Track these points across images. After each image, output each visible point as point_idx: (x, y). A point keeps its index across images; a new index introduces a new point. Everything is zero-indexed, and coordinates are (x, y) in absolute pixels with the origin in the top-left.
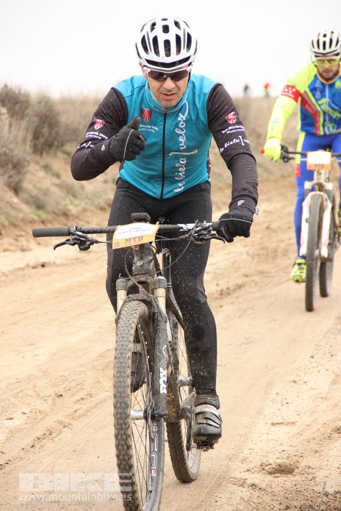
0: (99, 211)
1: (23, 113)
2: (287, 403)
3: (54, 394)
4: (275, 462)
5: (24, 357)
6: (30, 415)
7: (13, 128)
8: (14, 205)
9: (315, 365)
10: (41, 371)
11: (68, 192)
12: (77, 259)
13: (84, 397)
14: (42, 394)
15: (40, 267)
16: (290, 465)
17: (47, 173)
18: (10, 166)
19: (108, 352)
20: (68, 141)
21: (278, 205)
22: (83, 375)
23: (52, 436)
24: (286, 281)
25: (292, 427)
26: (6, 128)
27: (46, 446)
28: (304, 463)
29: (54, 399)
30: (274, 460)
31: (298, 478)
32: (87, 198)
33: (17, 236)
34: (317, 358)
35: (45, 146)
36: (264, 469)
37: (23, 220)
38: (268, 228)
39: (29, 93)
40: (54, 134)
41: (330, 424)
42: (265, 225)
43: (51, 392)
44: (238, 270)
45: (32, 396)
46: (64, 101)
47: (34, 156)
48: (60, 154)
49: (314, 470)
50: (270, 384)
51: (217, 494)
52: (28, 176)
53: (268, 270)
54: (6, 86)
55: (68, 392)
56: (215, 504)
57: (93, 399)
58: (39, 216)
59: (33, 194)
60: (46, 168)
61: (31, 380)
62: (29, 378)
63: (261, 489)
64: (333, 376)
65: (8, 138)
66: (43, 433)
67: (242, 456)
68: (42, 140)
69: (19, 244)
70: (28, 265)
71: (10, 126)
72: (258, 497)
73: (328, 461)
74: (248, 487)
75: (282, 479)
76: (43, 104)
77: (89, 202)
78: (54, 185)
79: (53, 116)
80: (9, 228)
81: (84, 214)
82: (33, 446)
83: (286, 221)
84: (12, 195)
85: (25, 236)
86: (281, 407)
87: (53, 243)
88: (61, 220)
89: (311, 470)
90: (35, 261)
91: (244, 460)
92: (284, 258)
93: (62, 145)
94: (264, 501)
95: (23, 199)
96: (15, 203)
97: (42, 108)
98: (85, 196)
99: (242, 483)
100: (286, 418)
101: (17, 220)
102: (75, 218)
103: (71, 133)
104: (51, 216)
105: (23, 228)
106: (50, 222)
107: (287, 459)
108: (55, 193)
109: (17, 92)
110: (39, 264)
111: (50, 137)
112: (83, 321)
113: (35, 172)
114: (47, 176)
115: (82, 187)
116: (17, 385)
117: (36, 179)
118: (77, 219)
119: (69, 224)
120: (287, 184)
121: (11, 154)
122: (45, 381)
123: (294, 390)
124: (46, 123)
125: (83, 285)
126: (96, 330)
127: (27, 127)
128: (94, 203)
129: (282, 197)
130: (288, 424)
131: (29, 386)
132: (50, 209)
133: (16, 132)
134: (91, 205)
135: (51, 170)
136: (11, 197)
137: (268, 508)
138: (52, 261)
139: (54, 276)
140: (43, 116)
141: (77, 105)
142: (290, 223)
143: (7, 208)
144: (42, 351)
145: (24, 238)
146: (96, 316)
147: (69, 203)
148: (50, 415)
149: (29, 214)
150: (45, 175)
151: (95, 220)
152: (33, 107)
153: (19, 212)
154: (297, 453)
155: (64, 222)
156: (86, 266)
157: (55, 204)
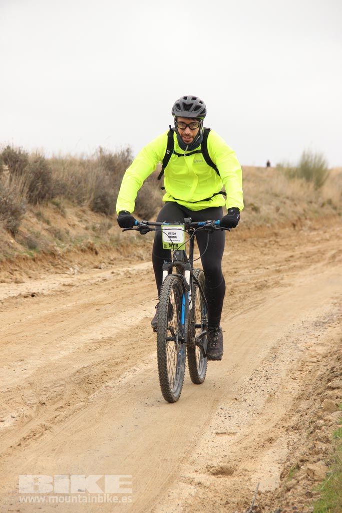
0: (80, 252)
1: (22, 170)
2: (229, 417)
3: (38, 402)
4: (218, 465)
5: (14, 371)
6: (18, 419)
7: (12, 183)
8: (11, 245)
9: (253, 386)
10: (28, 383)
11: (56, 236)
12: (61, 291)
13: (63, 406)
14: (29, 402)
15: (31, 296)
16: (230, 468)
17: (39, 220)
18: (9, 213)
19: (84, 369)
20: (58, 194)
22: (62, 388)
23: (35, 437)
25: (233, 437)
26: (8, 181)
27: (30, 445)
28: (241, 466)
29: (38, 406)
30: (217, 463)
31: (236, 479)
32: (71, 241)
33: (12, 270)
34: (255, 381)
35: (39, 198)
36: (209, 471)
37: (18, 257)
39: (27, 154)
40: (46, 188)
41: (264, 435)
43: (36, 400)
45: (20, 403)
46: (56, 161)
47: (29, 205)
48: (50, 205)
49: (250, 473)
50: (216, 401)
51: (169, 490)
52: (24, 221)
54: (8, 147)
55: (50, 401)
56: (167, 498)
57: (70, 407)
58: (31, 255)
59: (27, 236)
60: (39, 215)
61: (20, 390)
62: (19, 388)
63: (205, 487)
64: (267, 396)
65: (9, 190)
66: (28, 434)
67: (191, 459)
68: (36, 192)
69: (14, 277)
70: (20, 294)
71: (11, 180)
72: (203, 493)
73: (261, 465)
74: (196, 485)
75: (223, 480)
76: (38, 163)
77: (72, 244)
78: (45, 229)
79: (46, 173)
80: (6, 263)
81: (68, 254)
82: (19, 445)
83: (233, 267)
84: (10, 237)
85: (18, 271)
86: (225, 420)
87: (42, 277)
88: (49, 259)
89: (247, 472)
90: (27, 291)
91: (193, 463)
92: (230, 297)
93: (52, 197)
94: (208, 497)
95: (19, 240)
96: (12, 243)
97: (37, 167)
98: (69, 239)
99: (191, 482)
100: (228, 429)
101: (13, 257)
102: (61, 257)
103: (60, 188)
104: (41, 255)
105: (17, 264)
106: (40, 260)
107: (228, 463)
108: (45, 236)
109: (17, 153)
110: (29, 295)
111: (43, 190)
112: (64, 343)
113: (29, 219)
114: (39, 222)
115: (68, 233)
116: (8, 393)
117: (30, 224)
118: (62, 258)
119: (56, 262)
120: (235, 237)
121: (10, 202)
122: (31, 391)
123: (235, 406)
124: (40, 179)
125: (65, 313)
126: (75, 350)
127: (24, 182)
128: (76, 245)
129: (231, 247)
130: (229, 434)
131: (18, 395)
132: (40, 249)
133: (15, 185)
134: (74, 247)
135: (42, 217)
136: (8, 238)
137: (211, 503)
138: (40, 292)
139: (41, 304)
140: (38, 174)
141: (65, 165)
142: (237, 269)
143: (5, 246)
144: (29, 366)
145: (18, 272)
146: (75, 339)
147: (56, 245)
148: (34, 419)
149: (22, 253)
150: (37, 221)
151: (77, 260)
152: (29, 165)
153: (15, 250)
154: (236, 458)
155: (51, 260)
156: (68, 297)
157: (44, 246)
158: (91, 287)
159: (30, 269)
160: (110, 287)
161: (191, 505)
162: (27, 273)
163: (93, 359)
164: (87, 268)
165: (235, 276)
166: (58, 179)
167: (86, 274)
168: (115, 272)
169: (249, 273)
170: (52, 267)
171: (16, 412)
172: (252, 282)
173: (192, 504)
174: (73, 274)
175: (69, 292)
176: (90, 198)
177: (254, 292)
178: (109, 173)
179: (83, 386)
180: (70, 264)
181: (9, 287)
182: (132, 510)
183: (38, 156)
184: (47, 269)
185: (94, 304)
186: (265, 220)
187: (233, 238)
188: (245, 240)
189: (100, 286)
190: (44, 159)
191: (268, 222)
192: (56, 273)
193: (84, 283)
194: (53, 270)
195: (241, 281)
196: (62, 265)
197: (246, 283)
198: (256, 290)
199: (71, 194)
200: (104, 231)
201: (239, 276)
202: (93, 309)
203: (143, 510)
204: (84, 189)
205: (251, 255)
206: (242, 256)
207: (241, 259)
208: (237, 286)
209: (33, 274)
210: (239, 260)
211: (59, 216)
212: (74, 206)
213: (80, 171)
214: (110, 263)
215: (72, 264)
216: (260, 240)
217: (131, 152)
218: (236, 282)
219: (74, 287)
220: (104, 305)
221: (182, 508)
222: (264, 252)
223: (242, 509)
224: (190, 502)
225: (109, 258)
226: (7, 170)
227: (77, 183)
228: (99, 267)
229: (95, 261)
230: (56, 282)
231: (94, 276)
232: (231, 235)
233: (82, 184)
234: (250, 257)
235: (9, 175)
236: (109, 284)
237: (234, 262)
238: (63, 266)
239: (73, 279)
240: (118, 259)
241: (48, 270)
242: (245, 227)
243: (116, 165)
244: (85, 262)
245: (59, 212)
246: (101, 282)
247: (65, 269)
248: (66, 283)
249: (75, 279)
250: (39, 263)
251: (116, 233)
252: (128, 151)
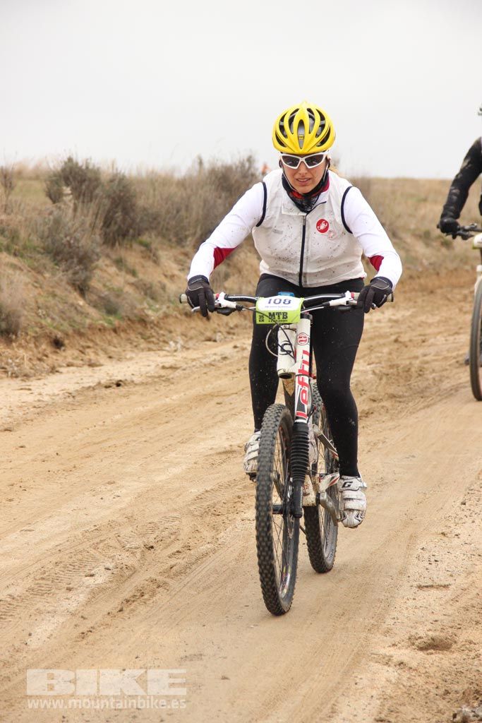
0: (183, 317)
1: (92, 193)
2: (436, 561)
3: (143, 545)
4: (427, 635)
5: (102, 499)
6: (115, 571)
7: (78, 214)
8: (79, 308)
9: (468, 513)
10: (124, 516)
11: (146, 294)
12: (160, 377)
13: (180, 550)
14: (128, 546)
15: (115, 386)
16: (446, 639)
17: (120, 269)
18: (75, 260)
19: (207, 494)
20: (147, 229)
21: (408, 313)
22: (177, 522)
23: (143, 597)
24: (424, 408)
25: (444, 591)
26: (70, 211)
27: (138, 611)
28: (462, 637)
29: (143, 551)
30: (425, 632)
31: (456, 655)
32: (169, 301)
33: (83, 347)
34: (470, 505)
35: (118, 235)
36: (413, 644)
37: (91, 327)
38: (396, 341)
39: (98, 169)
40: (129, 221)
42: (393, 338)
43: (139, 542)
44: (363, 393)
45: (116, 548)
46: (141, 180)
47: (105, 246)
48: (135, 246)
49: (477, 646)
50: (413, 537)
51: (356, 674)
52: (97, 272)
53: (401, 393)
54: (70, 160)
55: (160, 543)
56: (354, 687)
57: (192, 552)
58: (110, 323)
59: (103, 295)
60: (119, 263)
61: (113, 528)
62: (111, 525)
63: (411, 668)
65: (73, 225)
66: (131, 594)
67: (385, 626)
68: (114, 228)
69: (86, 357)
70: (99, 383)
71: (75, 210)
72: (409, 678)
74: (395, 666)
75: (436, 657)
76: (116, 182)
77: (171, 305)
78: (129, 284)
79: (128, 198)
80: (74, 337)
81: (166, 320)
82: (121, 610)
83: (418, 333)
84: (78, 296)
85: (93, 347)
86: (429, 566)
87: (128, 357)
88: (138, 328)
89: (472, 645)
90: (108, 378)
91: (387, 632)
92: (419, 378)
93: (139, 235)
94: (416, 684)
95: (91, 301)
96: (81, 306)
97: (115, 188)
98: (166, 298)
99: (387, 661)
100: (436, 580)
101: (83, 328)
102: (155, 325)
103: (151, 220)
104: (125, 323)
105: (90, 337)
106: (124, 331)
107: (441, 631)
108: (130, 294)
109: (84, 167)
110: (113, 383)
111: (124, 224)
112: (173, 455)
113: (105, 268)
114: (119, 273)
115: (164, 288)
116: (96, 533)
117: (106, 276)
118: (157, 326)
119: (148, 333)
120: (417, 287)
121: (76, 244)
122: (131, 529)
123: (443, 545)
124: (120, 207)
125: (171, 410)
126: (190, 466)
127: (96, 211)
128: (178, 307)
129: (411, 304)
130: (439, 587)
131: (111, 535)
132: (124, 314)
133: (83, 217)
134: (174, 310)
135: (125, 266)
136: (75, 298)
137: (422, 693)
138: (129, 378)
139: (133, 398)
140: (116, 198)
141: (156, 184)
142: (424, 335)
143: (71, 312)
144: (124, 491)
145: (93, 350)
146: (189, 448)
147: (147, 307)
148: (139, 572)
149: (97, 320)
150: (117, 271)
151: (179, 329)
152: (103, 186)
153: (86, 317)
154: (453, 624)
155: (140, 330)
156: (172, 386)
157: (129, 308)
158: (205, 370)
159: (110, 345)
160: (234, 368)
161: (391, 697)
162: (105, 351)
163: (218, 478)
164: (195, 341)
165: (424, 346)
166: (146, 206)
167: (195, 349)
168: (238, 345)
169: (444, 342)
170: (143, 340)
171: (111, 560)
172: (449, 355)
173: (393, 695)
174: (175, 351)
175: (173, 378)
176: (195, 233)
177: (455, 371)
178: (223, 195)
179: (208, 519)
180: (169, 335)
181: (80, 372)
182: (303, 706)
183: (115, 171)
184: (135, 344)
185: (212, 395)
186: (461, 260)
187: (414, 290)
188: (432, 292)
189: (219, 368)
190: (124, 176)
191: (466, 263)
192: (150, 350)
193: (194, 363)
194: (143, 345)
195: (432, 354)
196: (157, 337)
197: (440, 357)
198: (458, 368)
199: (167, 229)
200: (218, 284)
201: (430, 346)
202: (213, 403)
203: (319, 706)
204: (186, 222)
205: (444, 313)
206: (430, 316)
207: (430, 321)
208: (427, 362)
209: (114, 351)
210: (426, 323)
211: (149, 264)
212: (171, 247)
213: (179, 194)
214: (229, 333)
215: (173, 336)
216: (456, 291)
217: (254, 161)
218: (425, 355)
219: (179, 370)
220: (229, 395)
221: (378, 702)
222: (464, 309)
223: (471, 701)
224: (389, 692)
225: (227, 324)
226: (69, 195)
227: (175, 212)
228: (214, 339)
229: (206, 329)
230: (151, 363)
231: (208, 352)
232: (411, 284)
233: (183, 213)
234: (442, 316)
235: (73, 201)
236: (231, 364)
237: (420, 326)
238: (158, 339)
239: (175, 358)
240: (241, 325)
241: (136, 346)
242: (431, 271)
243: (233, 182)
244: (192, 333)
245: (149, 257)
246: (219, 361)
247: (161, 344)
248: (167, 365)
249: (178, 358)
250: (122, 335)
251: (236, 287)
252: (250, 160)
